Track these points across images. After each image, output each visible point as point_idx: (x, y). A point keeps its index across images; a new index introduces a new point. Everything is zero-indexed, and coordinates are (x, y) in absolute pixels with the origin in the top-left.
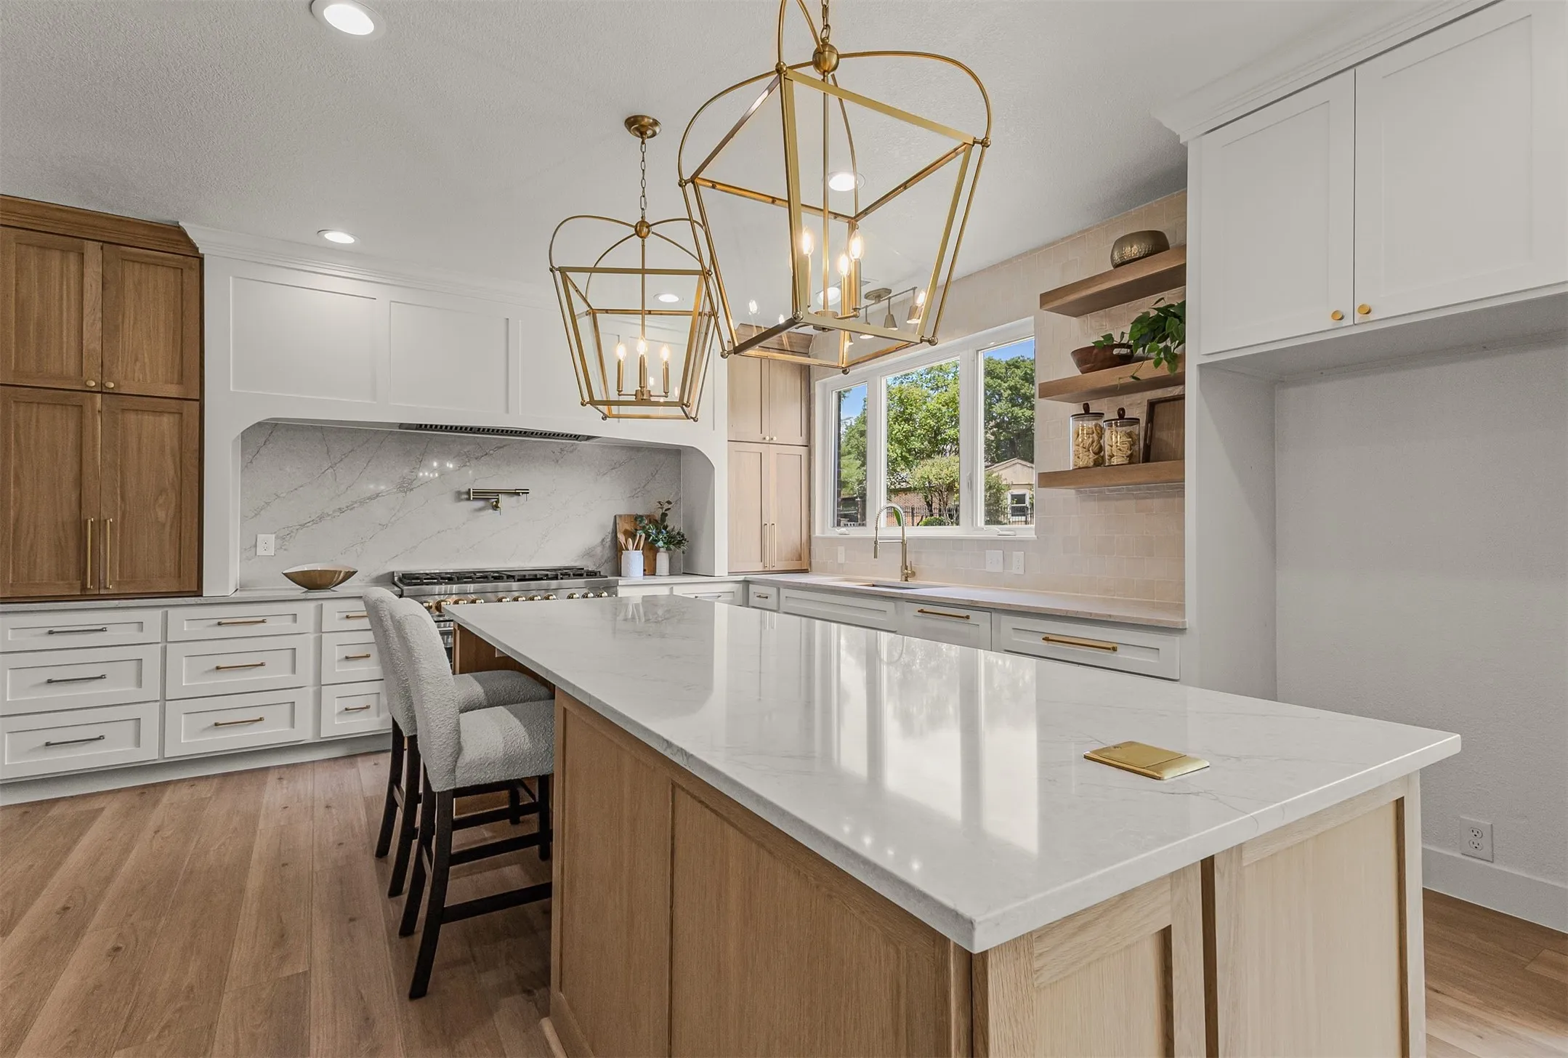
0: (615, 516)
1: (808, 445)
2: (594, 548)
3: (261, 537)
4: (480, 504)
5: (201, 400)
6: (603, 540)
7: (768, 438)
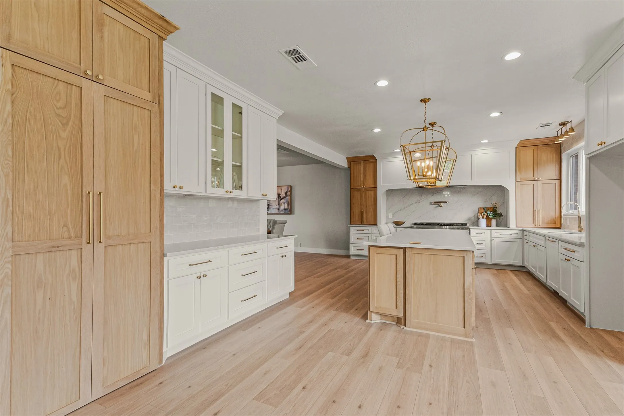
0: (479, 208)
1: (560, 179)
2: (471, 218)
3: (390, 214)
4: (437, 205)
5: (377, 187)
6: (474, 215)
7: (536, 178)
